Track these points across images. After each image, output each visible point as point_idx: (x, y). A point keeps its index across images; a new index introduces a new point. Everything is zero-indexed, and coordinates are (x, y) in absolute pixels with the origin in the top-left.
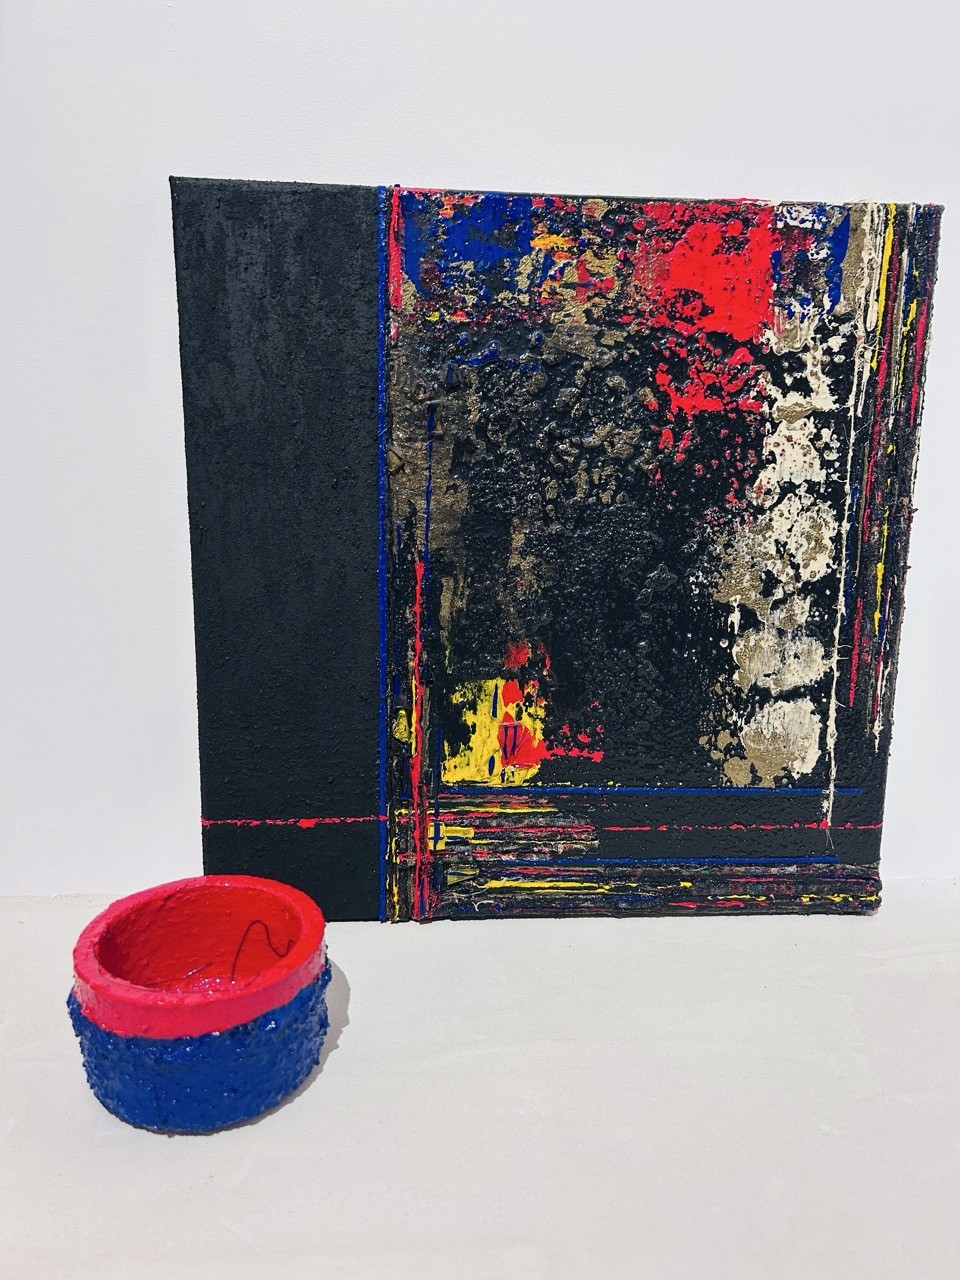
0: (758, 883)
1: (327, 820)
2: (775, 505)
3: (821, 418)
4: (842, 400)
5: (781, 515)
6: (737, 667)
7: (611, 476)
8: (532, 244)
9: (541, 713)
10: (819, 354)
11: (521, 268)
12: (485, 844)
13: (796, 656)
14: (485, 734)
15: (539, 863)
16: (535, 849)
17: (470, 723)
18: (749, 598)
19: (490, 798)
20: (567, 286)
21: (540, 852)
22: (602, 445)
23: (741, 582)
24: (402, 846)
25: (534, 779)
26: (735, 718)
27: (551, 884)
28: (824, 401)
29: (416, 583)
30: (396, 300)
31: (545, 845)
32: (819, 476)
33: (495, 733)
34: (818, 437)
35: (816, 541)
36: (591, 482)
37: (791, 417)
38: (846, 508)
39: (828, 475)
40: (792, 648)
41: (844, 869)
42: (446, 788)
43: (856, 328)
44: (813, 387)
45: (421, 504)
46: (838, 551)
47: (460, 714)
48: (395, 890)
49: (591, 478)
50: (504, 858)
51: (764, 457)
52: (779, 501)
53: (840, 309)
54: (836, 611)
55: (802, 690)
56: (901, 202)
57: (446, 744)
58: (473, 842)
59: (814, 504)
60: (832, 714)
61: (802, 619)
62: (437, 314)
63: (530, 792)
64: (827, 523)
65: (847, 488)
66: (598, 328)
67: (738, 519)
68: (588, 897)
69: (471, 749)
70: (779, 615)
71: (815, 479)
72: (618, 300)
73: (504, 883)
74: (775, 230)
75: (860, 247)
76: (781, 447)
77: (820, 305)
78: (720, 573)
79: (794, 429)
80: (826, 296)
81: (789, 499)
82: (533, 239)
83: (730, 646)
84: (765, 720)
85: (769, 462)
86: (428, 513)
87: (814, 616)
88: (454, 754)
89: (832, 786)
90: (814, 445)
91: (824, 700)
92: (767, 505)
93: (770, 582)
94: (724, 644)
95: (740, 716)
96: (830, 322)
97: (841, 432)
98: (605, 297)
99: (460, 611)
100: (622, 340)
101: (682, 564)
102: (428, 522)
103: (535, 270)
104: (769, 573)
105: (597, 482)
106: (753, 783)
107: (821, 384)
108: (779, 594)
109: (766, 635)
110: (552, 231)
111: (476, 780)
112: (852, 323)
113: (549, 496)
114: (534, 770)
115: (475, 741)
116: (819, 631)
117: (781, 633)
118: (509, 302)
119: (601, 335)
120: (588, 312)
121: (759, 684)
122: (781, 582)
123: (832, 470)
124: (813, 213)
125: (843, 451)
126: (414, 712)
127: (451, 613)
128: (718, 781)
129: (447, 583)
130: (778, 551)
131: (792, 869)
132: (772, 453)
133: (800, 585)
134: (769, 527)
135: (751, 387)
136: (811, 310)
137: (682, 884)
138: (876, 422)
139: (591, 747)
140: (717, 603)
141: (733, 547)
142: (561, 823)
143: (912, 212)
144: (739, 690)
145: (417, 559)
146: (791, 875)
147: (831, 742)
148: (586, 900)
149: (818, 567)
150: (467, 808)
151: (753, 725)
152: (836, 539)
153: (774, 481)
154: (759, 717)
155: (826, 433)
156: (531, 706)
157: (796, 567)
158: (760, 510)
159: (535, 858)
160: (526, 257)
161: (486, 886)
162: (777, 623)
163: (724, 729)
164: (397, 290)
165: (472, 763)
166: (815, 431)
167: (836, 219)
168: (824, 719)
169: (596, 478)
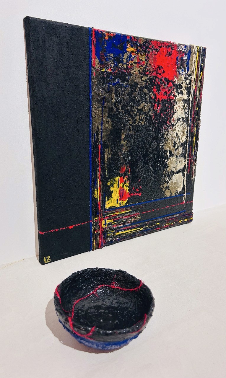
0: (171, 220)
1: (77, 225)
2: (176, 124)
3: (185, 101)
4: (188, 97)
5: (177, 126)
6: (168, 166)
7: (144, 117)
8: (127, 50)
9: (128, 185)
10: (185, 84)
11: (125, 57)
12: (115, 223)
13: (179, 162)
14: (115, 193)
15: (128, 226)
16: (127, 222)
17: (112, 190)
18: (171, 148)
19: (117, 210)
20: (134, 63)
21: (128, 222)
22: (142, 108)
23: (169, 144)
24: (96, 228)
25: (126, 203)
26: (167, 179)
27: (130, 231)
28: (185, 97)
29: (99, 151)
30: (94, 64)
31: (129, 220)
32: (184, 116)
33: (118, 192)
34: (184, 106)
35: (184, 133)
36: (140, 119)
37: (179, 101)
38: (189, 124)
39: (186, 115)
40: (179, 160)
41: (187, 213)
42: (106, 210)
43: (192, 78)
44: (184, 93)
45: (100, 127)
46: (187, 135)
47: (109, 188)
48: (94, 241)
49: (140, 118)
50: (120, 226)
51: (174, 111)
52: (177, 123)
53: (189, 73)
54: (187, 150)
55: (180, 170)
56: (200, 46)
57: (106, 197)
58: (113, 223)
59: (183, 123)
60: (185, 175)
61: (181, 153)
62: (104, 69)
63: (126, 207)
64: (185, 128)
65: (189, 118)
66: (142, 76)
67: (169, 128)
68: (138, 232)
69: (112, 197)
70: (177, 152)
71: (184, 117)
72: (145, 68)
73: (120, 233)
74: (177, 51)
75: (193, 57)
76: (177, 109)
77: (185, 72)
78: (166, 142)
79: (180, 104)
80: (186, 69)
81: (179, 122)
82: (127, 48)
83: (167, 161)
84: (173, 179)
85: (175, 112)
86: (101, 130)
87: (183, 152)
88: (108, 200)
89: (185, 193)
90: (183, 108)
91: (184, 172)
92: (175, 124)
93: (175, 144)
94: (166, 161)
95: (169, 179)
96: (187, 76)
97: (188, 105)
98: (143, 67)
99: (110, 158)
100: (146, 79)
101: (158, 140)
102: (102, 132)
103: (128, 57)
104: (175, 141)
105: (141, 119)
106: (171, 195)
107: (185, 92)
108: (176, 147)
109: (174, 157)
110: (132, 46)
111: (113, 206)
112: (191, 77)
113: (130, 123)
114: (126, 201)
115: (113, 195)
116: (184, 155)
117: (177, 156)
118: (122, 67)
119: (142, 78)
120: (139, 71)
121: (173, 170)
122: (177, 144)
123: (186, 114)
124: (184, 47)
125: (188, 109)
126: (99, 189)
127: (108, 159)
128: (164, 196)
129: (106, 150)
130: (177, 136)
131: (178, 215)
132: (176, 110)
133: (180, 144)
134: (175, 129)
135: (172, 93)
136: (184, 73)
137: (157, 224)
138: (194, 102)
139: (139, 192)
140: (165, 150)
141: (168, 135)
142: (133, 214)
143: (202, 49)
144: (169, 172)
145: (99, 144)
146: (178, 217)
147: (185, 182)
148: (138, 233)
149: (183, 139)
150: (111, 214)
151: (171, 181)
152: (187, 132)
153: (176, 118)
154: (172, 179)
155: (186, 105)
156: (126, 183)
157: (179, 139)
158: (174, 125)
159: (127, 225)
160: (125, 54)
161: (116, 235)
162: (176, 154)
163: (165, 183)
164: (94, 61)
165: (112, 202)
166: (184, 104)
167: (188, 49)
168: (184, 178)
169: (141, 118)
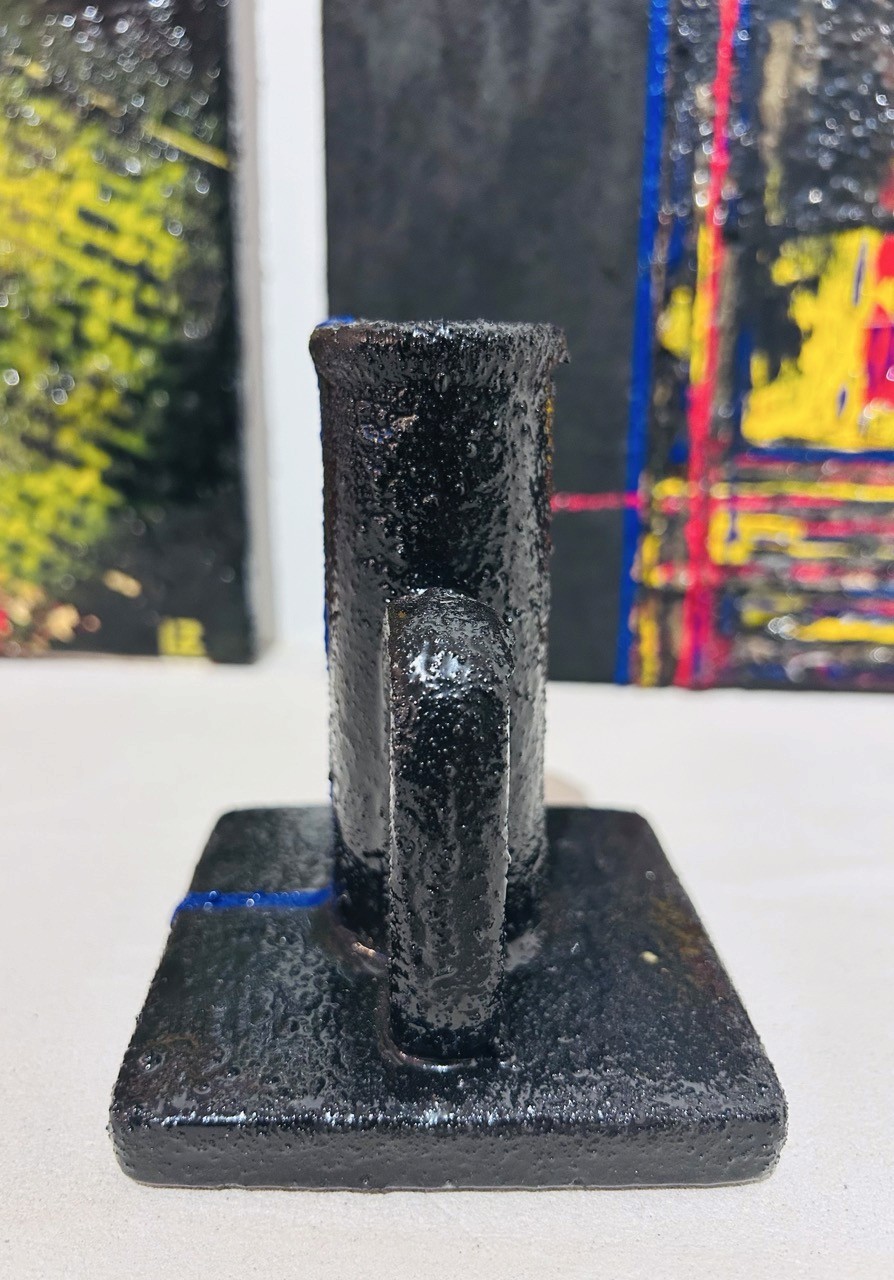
19: (828, 468)
29: (720, 37)
42: (750, 450)
47: (785, 303)
57: (758, 358)
88: (774, 374)
99: (802, 94)
115: (811, 353)
126: (700, 299)
127: (785, 98)
129: (782, 35)
150: (785, 489)
165: (801, 400)
